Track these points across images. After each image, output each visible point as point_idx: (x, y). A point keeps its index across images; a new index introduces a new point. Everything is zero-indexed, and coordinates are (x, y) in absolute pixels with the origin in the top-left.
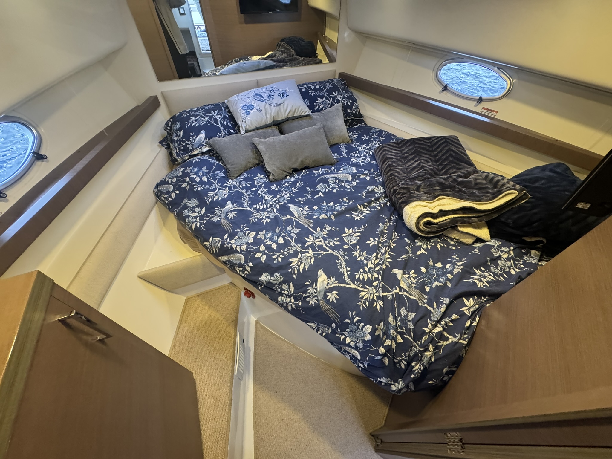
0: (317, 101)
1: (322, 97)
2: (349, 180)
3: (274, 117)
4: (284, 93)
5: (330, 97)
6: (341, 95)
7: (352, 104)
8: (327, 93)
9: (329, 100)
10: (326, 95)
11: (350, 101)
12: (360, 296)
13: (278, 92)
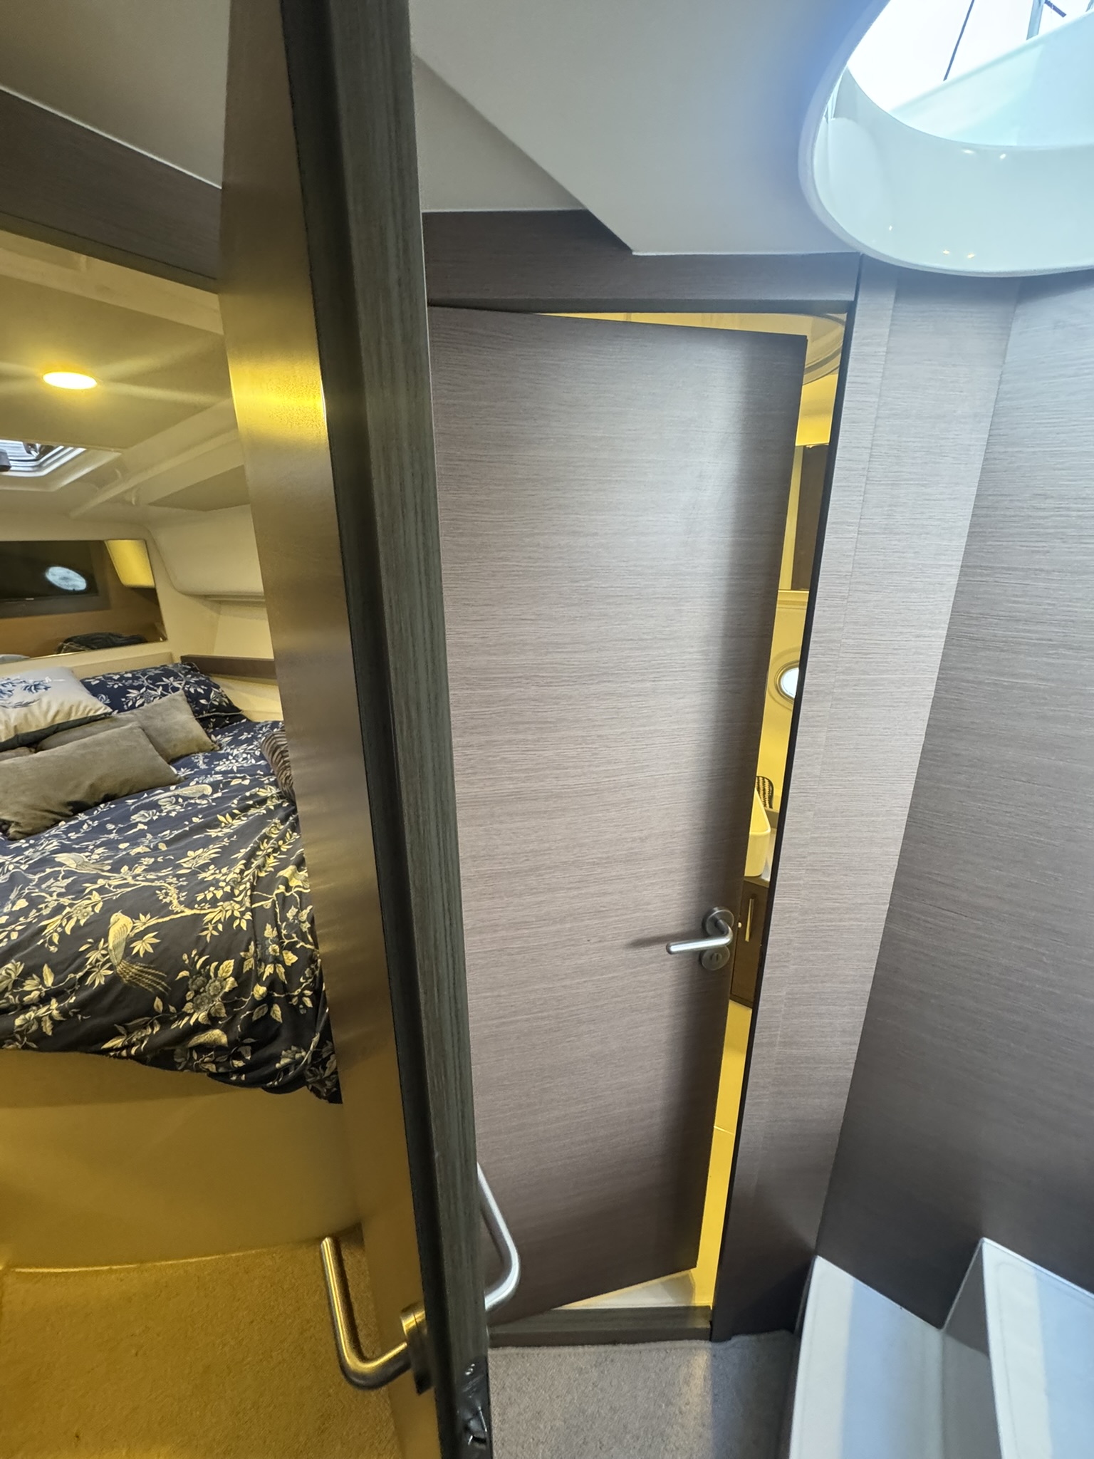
0: (128, 695)
1: (139, 688)
2: (206, 793)
3: (18, 727)
4: (38, 684)
5: (158, 686)
6: (182, 680)
7: (208, 692)
8: (151, 682)
9: (156, 691)
10: (146, 683)
11: (203, 687)
12: (205, 922)
13: (24, 685)
